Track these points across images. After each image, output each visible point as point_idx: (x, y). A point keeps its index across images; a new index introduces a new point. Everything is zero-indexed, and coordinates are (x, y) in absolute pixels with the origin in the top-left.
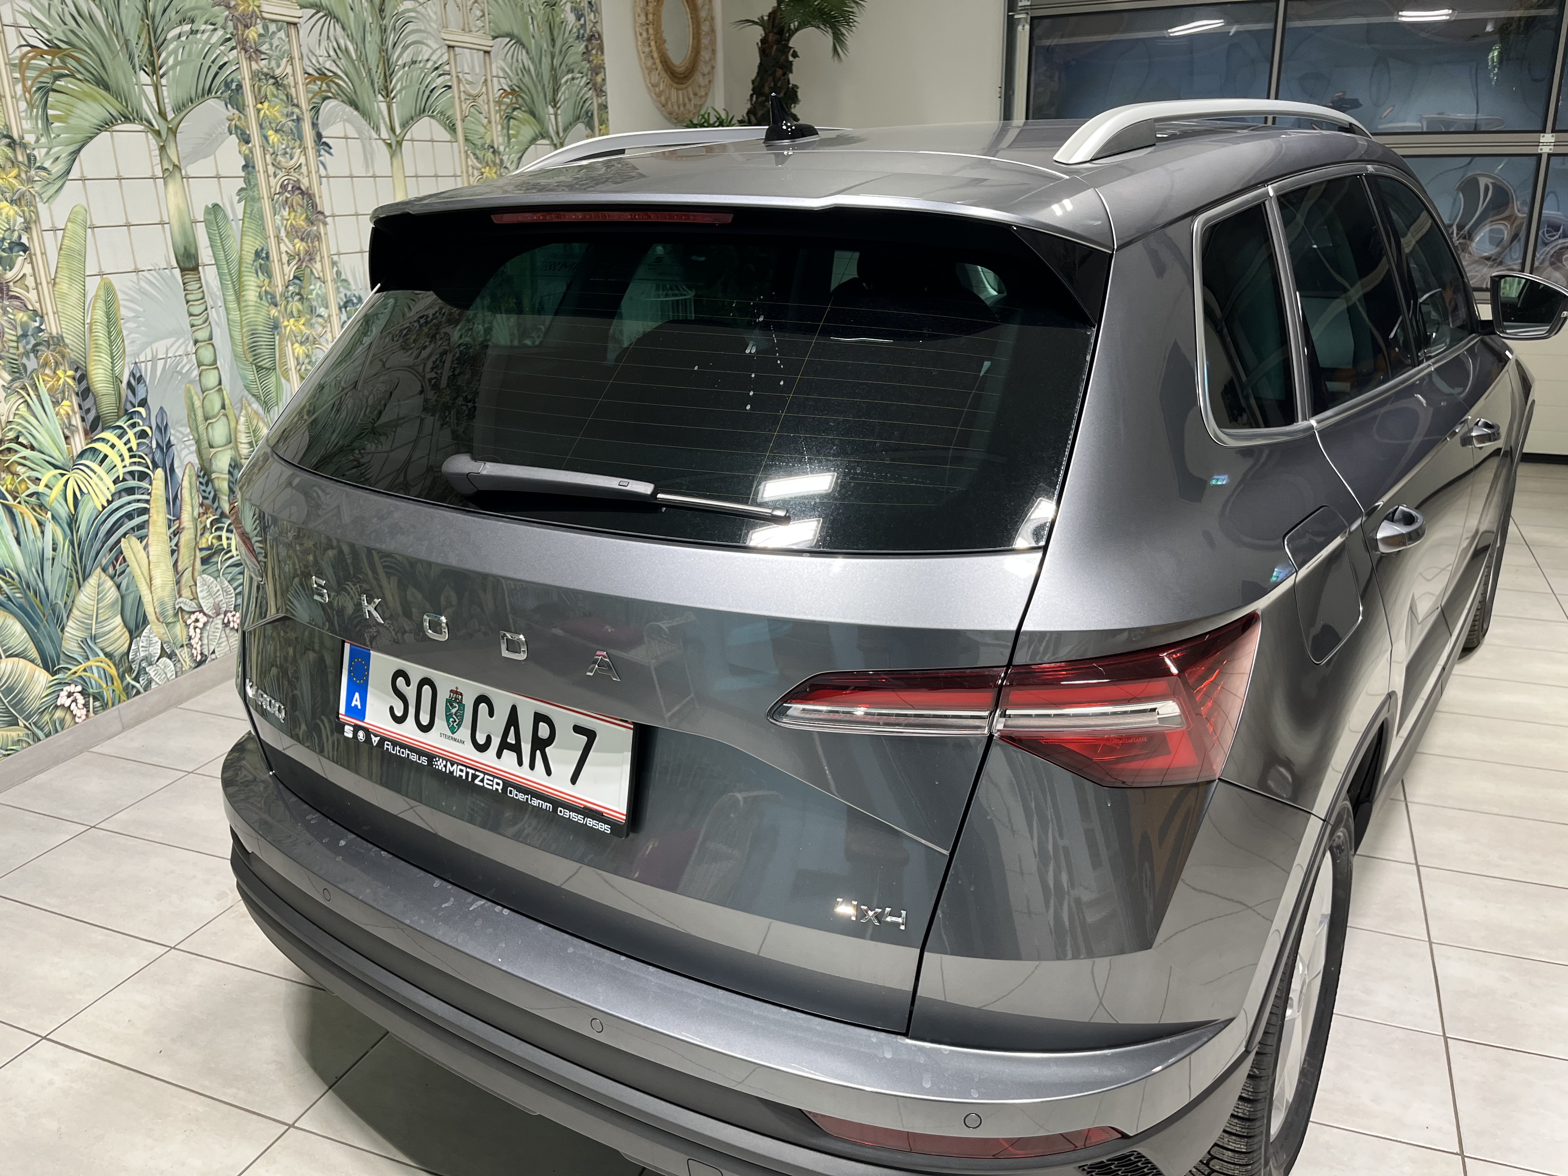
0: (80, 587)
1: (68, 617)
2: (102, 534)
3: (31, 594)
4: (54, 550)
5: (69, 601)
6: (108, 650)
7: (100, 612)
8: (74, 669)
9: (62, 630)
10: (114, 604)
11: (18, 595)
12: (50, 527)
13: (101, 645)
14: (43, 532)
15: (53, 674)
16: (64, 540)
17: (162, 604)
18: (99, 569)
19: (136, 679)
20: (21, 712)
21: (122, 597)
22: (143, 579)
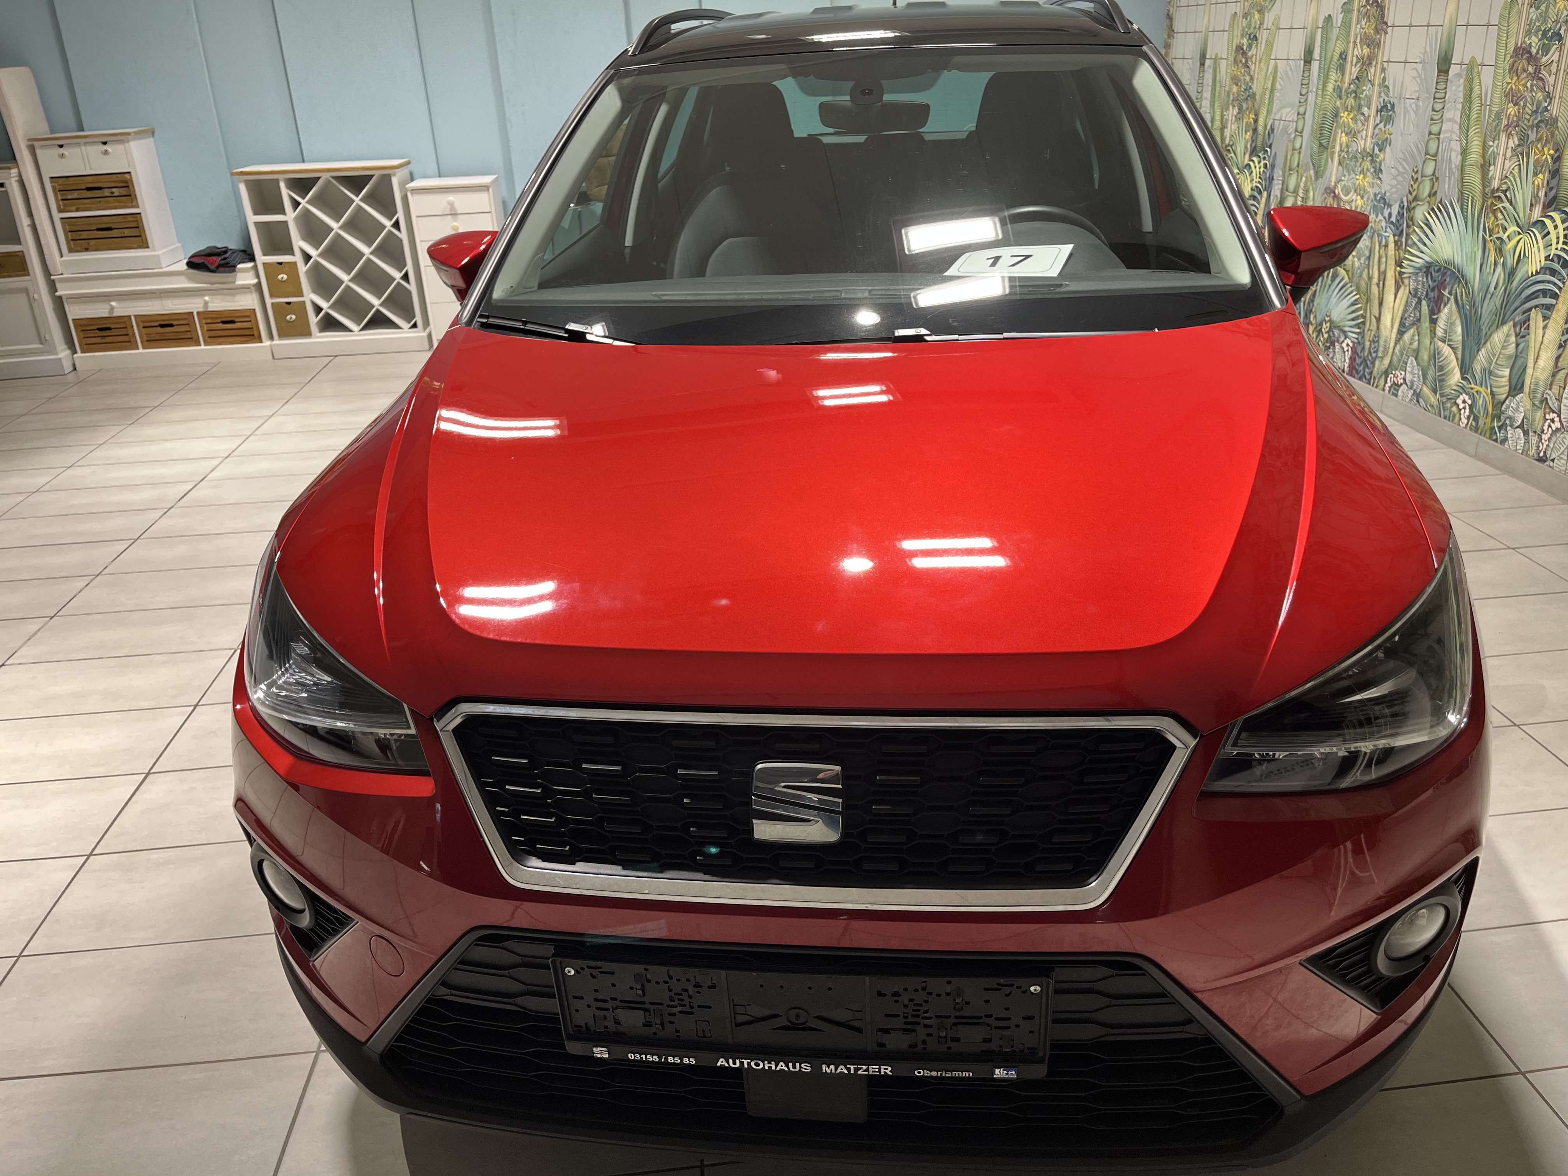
0: (1497, 327)
1: (1484, 344)
2: (1523, 296)
3: (1473, 311)
4: (1495, 288)
5: (1489, 333)
6: (1494, 389)
7: (1501, 356)
8: (1473, 386)
9: (1478, 351)
10: (1510, 357)
11: (1467, 307)
12: (1499, 269)
13: (1492, 382)
14: (1494, 271)
15: (1463, 378)
16: (1503, 285)
17: (1537, 384)
18: (1511, 323)
19: (1500, 428)
20: (1441, 390)
21: (1516, 356)
22: (1533, 353)
